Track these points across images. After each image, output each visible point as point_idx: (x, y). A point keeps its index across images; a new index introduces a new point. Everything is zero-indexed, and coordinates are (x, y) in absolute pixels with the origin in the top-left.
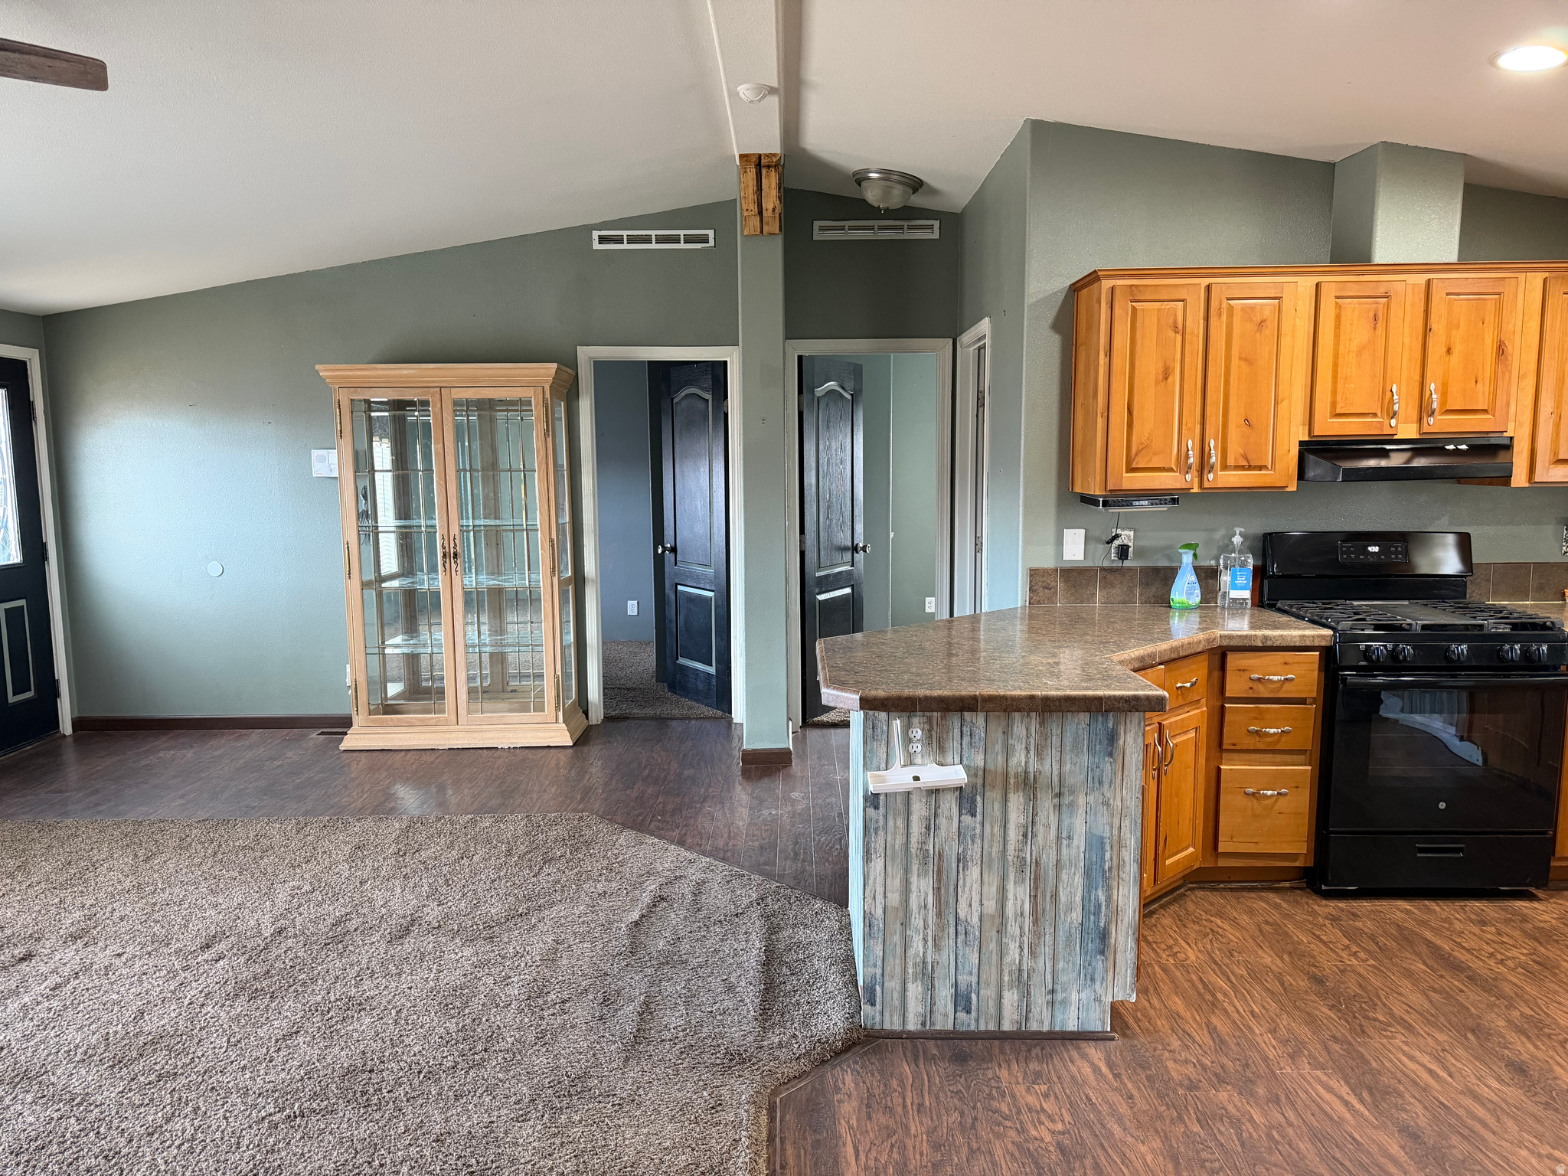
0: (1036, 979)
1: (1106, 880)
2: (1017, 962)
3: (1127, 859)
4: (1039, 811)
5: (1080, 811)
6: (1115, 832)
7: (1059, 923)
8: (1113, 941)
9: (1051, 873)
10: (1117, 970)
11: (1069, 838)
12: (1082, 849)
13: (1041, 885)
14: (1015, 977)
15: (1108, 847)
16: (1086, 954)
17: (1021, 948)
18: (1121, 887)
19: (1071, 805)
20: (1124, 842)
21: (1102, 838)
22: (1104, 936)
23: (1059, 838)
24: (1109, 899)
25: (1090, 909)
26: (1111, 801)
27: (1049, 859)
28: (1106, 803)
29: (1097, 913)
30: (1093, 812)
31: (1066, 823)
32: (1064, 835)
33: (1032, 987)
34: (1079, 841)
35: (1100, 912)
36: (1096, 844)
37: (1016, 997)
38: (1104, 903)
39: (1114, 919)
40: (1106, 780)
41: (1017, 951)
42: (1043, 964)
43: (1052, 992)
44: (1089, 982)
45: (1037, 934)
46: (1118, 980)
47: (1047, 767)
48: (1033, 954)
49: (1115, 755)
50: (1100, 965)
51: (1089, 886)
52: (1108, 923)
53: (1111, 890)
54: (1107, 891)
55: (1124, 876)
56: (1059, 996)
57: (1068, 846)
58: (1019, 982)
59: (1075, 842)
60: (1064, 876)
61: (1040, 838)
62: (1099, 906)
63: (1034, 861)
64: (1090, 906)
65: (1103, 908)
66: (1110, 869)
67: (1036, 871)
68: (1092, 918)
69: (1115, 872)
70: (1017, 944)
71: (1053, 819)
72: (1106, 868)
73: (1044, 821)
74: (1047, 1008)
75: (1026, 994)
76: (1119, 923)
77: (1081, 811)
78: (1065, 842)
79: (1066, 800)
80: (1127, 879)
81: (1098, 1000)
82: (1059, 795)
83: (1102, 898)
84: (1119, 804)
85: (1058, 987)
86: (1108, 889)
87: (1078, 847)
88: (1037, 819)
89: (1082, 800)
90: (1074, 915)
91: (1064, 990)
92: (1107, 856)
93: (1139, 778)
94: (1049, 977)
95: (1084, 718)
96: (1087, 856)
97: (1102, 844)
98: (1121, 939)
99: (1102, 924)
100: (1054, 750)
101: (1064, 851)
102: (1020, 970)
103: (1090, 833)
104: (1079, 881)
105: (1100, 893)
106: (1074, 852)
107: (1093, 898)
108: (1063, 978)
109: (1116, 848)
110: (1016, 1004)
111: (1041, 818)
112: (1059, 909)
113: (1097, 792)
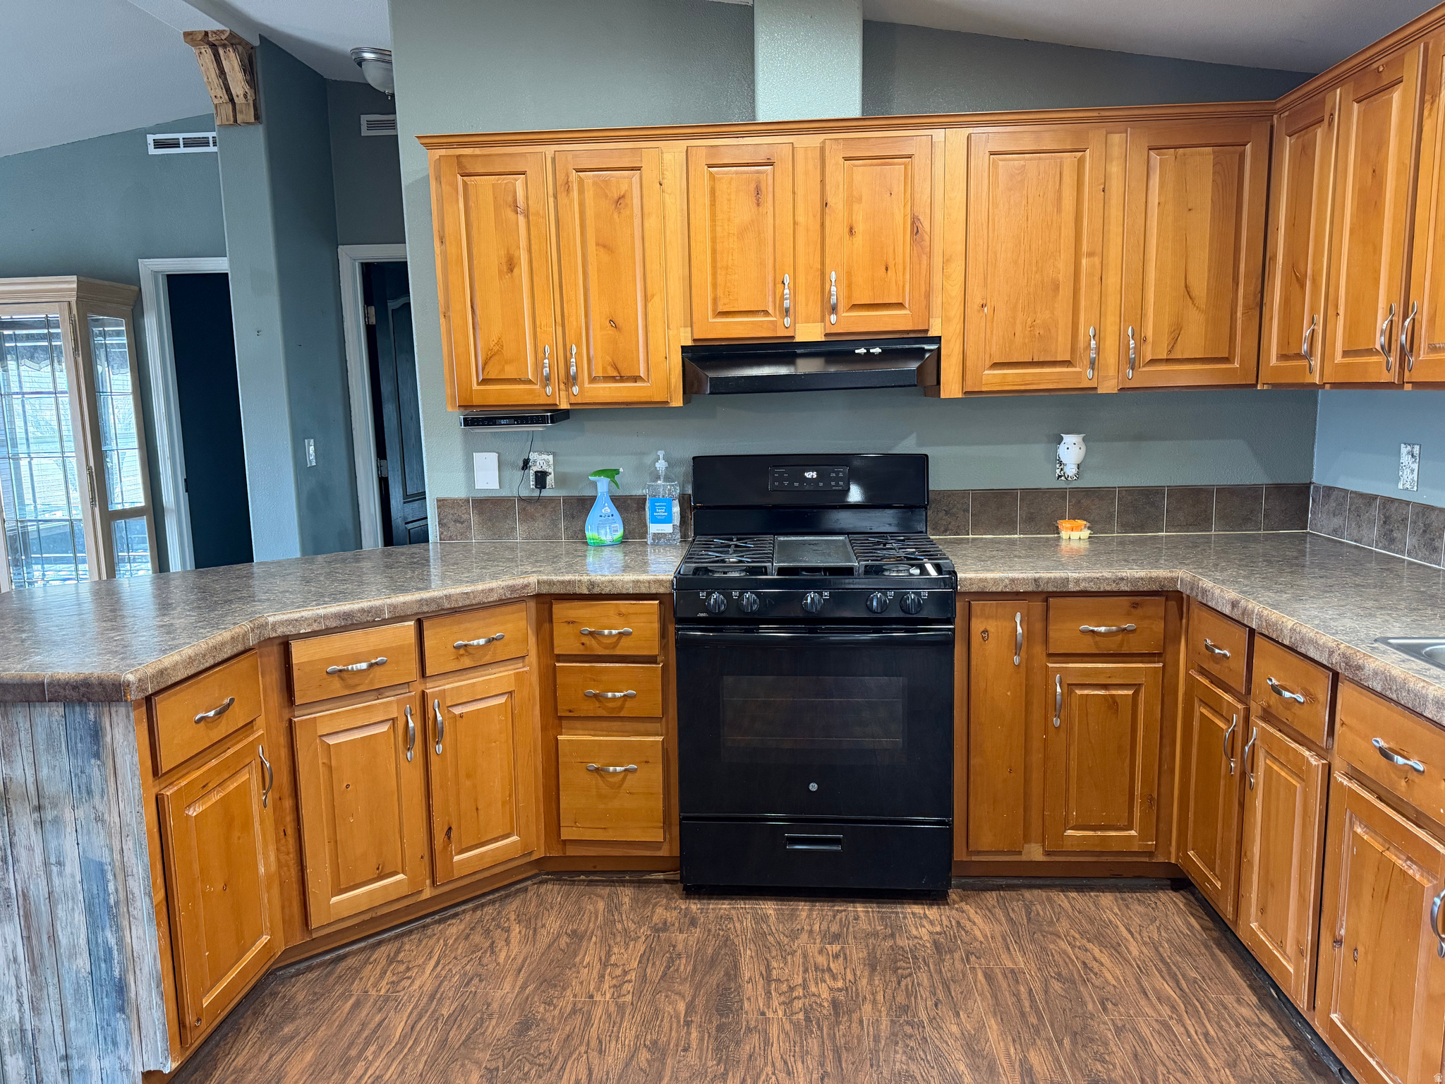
0: (43, 1042)
1: (114, 918)
2: (17, 1019)
3: (136, 891)
4: (17, 830)
5: (68, 830)
6: (117, 856)
7: (63, 972)
8: (133, 995)
9: (44, 908)
10: (144, 1033)
11: (60, 864)
12: (78, 878)
13: (35, 924)
14: (17, 1038)
15: (110, 876)
16: (102, 1011)
17: (20, 1003)
18: (133, 927)
19: (56, 821)
20: (130, 870)
21: (101, 864)
22: (122, 988)
23: (46, 864)
24: (120, 941)
25: (99, 955)
26: (106, 816)
27: (39, 890)
28: (99, 819)
29: (109, 958)
30: (85, 831)
31: (53, 844)
32: (53, 860)
33: (39, 1051)
34: (72, 867)
35: (112, 958)
36: (95, 872)
37: (21, 1063)
38: (116, 947)
39: (131, 968)
40: (96, 789)
41: (16, 1006)
42: (49, 1023)
43: (66, 1057)
44: (110, 1046)
45: (38, 986)
46: (147, 1045)
47: (19, 772)
48: (36, 1010)
49: (103, 756)
50: (121, 1026)
51: (94, 926)
52: (124, 972)
53: (122, 930)
54: (117, 931)
55: (135, 913)
56: (76, 1064)
57: (60, 874)
58: (23, 1045)
59: (68, 869)
60: (61, 912)
61: (23, 864)
62: (110, 950)
63: (20, 893)
64: (98, 951)
65: (115, 953)
66: (117, 903)
67: (25, 907)
68: (103, 965)
69: (123, 909)
70: (15, 998)
71: (36, 839)
72: (112, 902)
73: (24, 842)
74: (62, 1077)
75: (34, 1060)
76: (138, 972)
77: (70, 829)
78: (55, 869)
79: (49, 815)
80: (140, 917)
81: (124, 1069)
82: (39, 808)
83: (112, 941)
84: (117, 820)
85: (72, 1052)
86: (118, 929)
87: (73, 876)
88: (16, 839)
89: (68, 815)
90: (80, 962)
91: (81, 1056)
92: (111, 887)
93: (137, 786)
94: (59, 1039)
95: (57, 711)
96: (85, 887)
97: (103, 872)
98: (143, 993)
99: (117, 974)
100: (24, 749)
101: (56, 881)
102: (23, 1031)
103: (86, 858)
104: (80, 918)
105: (109, 934)
106: (68, 882)
107: (100, 940)
108: (77, 1041)
109: (120, 877)
110: (23, 1072)
111: (21, 838)
112: (61, 954)
113: (86, 805)
